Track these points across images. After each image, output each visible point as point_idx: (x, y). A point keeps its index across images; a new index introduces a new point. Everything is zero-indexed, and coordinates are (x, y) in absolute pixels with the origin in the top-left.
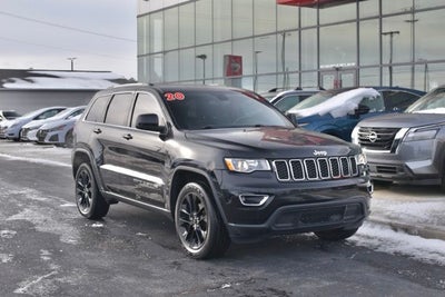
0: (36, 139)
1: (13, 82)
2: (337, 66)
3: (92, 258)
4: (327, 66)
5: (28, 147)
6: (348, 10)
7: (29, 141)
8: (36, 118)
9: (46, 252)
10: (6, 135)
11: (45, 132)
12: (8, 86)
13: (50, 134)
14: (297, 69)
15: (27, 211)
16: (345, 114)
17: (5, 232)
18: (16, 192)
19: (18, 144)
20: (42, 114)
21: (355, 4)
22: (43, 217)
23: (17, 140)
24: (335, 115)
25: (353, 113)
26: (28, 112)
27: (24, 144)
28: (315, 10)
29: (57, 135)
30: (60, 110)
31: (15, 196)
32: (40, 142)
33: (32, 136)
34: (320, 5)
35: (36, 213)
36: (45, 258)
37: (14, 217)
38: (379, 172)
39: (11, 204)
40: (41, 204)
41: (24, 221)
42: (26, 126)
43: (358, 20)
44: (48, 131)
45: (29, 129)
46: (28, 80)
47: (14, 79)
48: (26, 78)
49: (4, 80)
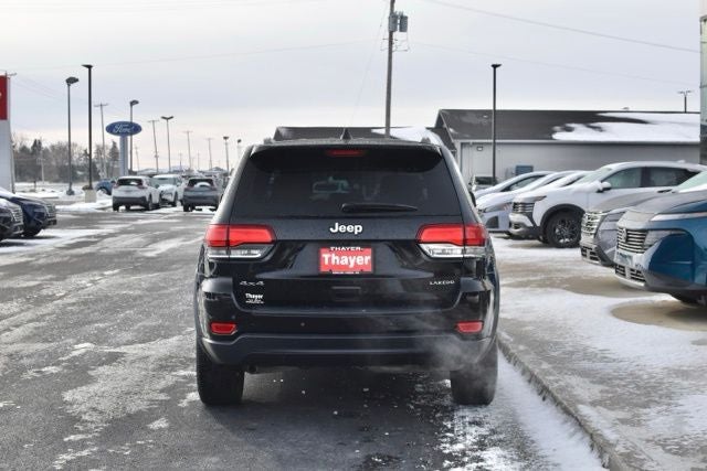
1: (570, 130)
46: (594, 128)
47: (573, 125)
48: (592, 124)
49: (557, 128)
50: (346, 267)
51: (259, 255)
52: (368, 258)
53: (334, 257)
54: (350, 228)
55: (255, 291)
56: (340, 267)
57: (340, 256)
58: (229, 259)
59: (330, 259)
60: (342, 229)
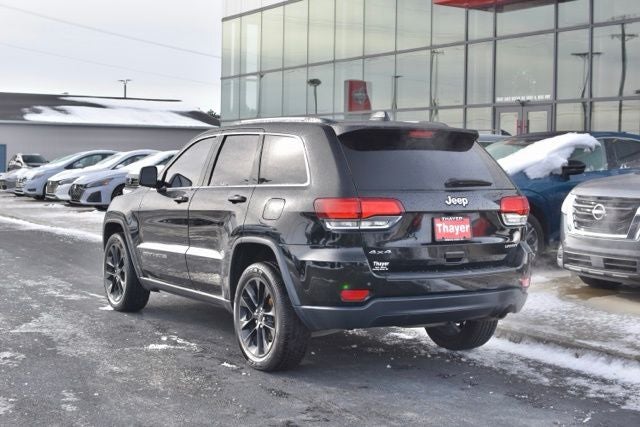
0: (69, 197)
1: (38, 112)
2: (523, 99)
3: (148, 410)
4: (507, 99)
5: (56, 210)
6: (542, 15)
7: (57, 200)
8: (70, 166)
9: (70, 396)
10: (25, 191)
11: (81, 188)
12: (31, 117)
13: (89, 192)
14: (462, 103)
15: (45, 316)
16: (548, 173)
17: (7, 354)
18: (30, 283)
19: (40, 205)
20: (78, 160)
21: (552, 6)
22: (70, 328)
23: (40, 198)
24: (532, 174)
25: (560, 172)
26: (59, 157)
27: (51, 205)
28: (489, 15)
29: (99, 193)
30: (104, 156)
31: (28, 290)
32: (74, 202)
33: (62, 193)
34: (499, 8)
35: (59, 322)
36: (69, 408)
37: (23, 328)
38: (607, 267)
39: (21, 304)
40: (68, 305)
41: (39, 335)
42: (54, 178)
43: (557, 31)
44: (85, 186)
45: (57, 183)
46: (58, 110)
47: (40, 108)
48: (58, 107)
49: (26, 110)
50: (453, 234)
51: (387, 226)
52: (468, 226)
53: (445, 227)
54: (459, 201)
55: (381, 259)
56: (449, 234)
57: (448, 225)
58: (359, 230)
59: (442, 228)
60: (454, 201)
